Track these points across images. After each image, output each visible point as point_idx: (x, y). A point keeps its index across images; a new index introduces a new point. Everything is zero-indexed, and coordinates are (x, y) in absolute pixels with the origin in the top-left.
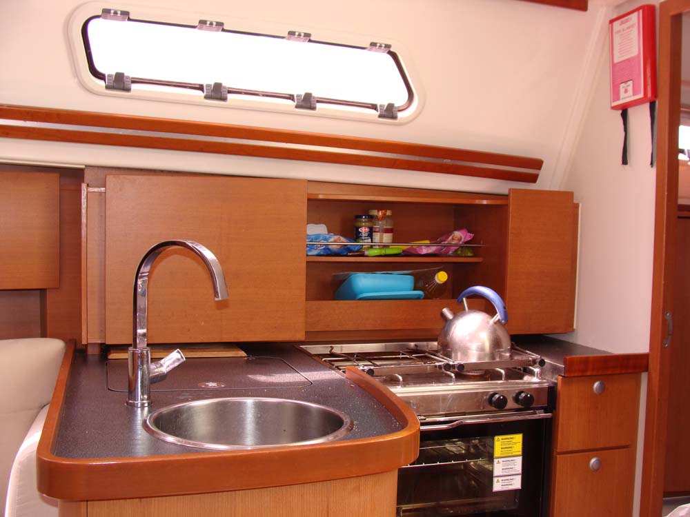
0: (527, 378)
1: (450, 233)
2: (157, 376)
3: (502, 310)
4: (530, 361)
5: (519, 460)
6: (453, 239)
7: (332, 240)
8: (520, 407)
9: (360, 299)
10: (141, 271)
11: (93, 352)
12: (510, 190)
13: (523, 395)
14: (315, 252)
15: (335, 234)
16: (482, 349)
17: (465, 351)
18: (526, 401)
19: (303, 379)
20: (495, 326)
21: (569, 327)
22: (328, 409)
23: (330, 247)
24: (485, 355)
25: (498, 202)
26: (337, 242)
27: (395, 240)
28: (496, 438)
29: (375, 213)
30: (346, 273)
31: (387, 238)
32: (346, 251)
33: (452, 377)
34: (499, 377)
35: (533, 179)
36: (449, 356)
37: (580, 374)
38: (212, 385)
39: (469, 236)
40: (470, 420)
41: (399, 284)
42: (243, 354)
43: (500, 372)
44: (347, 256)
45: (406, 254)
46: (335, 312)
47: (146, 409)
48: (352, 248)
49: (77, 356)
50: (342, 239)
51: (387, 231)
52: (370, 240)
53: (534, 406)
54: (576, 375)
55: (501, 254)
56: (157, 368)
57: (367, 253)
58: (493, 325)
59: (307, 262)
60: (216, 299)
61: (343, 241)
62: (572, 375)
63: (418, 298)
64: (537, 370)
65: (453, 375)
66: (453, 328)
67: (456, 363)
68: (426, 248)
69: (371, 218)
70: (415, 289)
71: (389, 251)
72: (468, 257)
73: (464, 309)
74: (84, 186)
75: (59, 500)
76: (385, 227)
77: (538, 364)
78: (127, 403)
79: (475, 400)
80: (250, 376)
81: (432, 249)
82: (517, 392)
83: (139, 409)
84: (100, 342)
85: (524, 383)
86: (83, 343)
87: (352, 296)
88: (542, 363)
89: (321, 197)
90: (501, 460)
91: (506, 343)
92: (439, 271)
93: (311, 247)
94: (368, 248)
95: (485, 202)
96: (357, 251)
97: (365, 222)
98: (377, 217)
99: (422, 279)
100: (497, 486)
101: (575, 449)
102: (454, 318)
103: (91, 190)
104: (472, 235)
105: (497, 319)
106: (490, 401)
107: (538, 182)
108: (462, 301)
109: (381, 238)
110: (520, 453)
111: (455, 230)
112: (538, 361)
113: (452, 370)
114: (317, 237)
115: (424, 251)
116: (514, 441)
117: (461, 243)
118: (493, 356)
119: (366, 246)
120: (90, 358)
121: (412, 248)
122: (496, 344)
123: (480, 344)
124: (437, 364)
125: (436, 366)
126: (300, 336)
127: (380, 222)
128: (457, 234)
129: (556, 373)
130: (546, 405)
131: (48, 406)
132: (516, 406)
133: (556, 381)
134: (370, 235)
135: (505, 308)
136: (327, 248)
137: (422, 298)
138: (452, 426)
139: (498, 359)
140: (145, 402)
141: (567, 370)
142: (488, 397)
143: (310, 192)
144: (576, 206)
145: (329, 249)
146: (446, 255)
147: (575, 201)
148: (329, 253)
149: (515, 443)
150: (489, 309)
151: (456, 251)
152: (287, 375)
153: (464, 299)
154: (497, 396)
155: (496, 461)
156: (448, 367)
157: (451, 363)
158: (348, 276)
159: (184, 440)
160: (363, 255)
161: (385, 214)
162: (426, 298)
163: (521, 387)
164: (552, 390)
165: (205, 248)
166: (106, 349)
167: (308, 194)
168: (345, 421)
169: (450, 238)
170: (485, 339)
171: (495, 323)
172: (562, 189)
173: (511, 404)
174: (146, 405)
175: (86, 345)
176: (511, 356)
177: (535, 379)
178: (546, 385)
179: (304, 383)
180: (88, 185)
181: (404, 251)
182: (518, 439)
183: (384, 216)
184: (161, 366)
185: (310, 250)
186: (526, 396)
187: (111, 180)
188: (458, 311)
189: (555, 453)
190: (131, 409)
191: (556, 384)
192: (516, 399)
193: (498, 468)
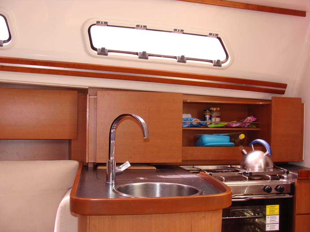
0: (281, 180)
1: (246, 118)
2: (118, 172)
3: (269, 149)
4: (282, 172)
5: (278, 217)
6: (247, 120)
7: (194, 120)
8: (278, 192)
9: (206, 146)
10: (113, 126)
11: (90, 166)
12: (272, 97)
13: (279, 187)
14: (186, 126)
15: (195, 118)
16: (260, 167)
17: (253, 168)
18: (281, 190)
19: (181, 177)
20: (266, 157)
21: (301, 159)
22: (192, 187)
23: (193, 123)
24: (262, 170)
25: (267, 103)
26: (195, 121)
27: (221, 121)
28: (267, 206)
29: (212, 109)
30: (200, 135)
31: (218, 120)
32: (199, 125)
33: (247, 178)
34: (268, 179)
35: (283, 92)
36: (246, 169)
37: (305, 178)
38: (141, 178)
39: (254, 119)
40: (254, 197)
41: (223, 140)
42: (154, 168)
43: (268, 177)
44: (200, 127)
45: (226, 126)
46: (195, 152)
47: (114, 186)
48: (203, 124)
49: (84, 167)
50: (198, 120)
51: (218, 117)
52: (210, 121)
53: (284, 192)
54: (304, 178)
55: (269, 126)
56: (119, 169)
57: (209, 126)
58: (265, 157)
59: (183, 130)
60: (144, 138)
61: (199, 121)
62: (302, 178)
63: (232, 146)
64: (285, 176)
65: (247, 177)
66: (247, 158)
67: (248, 172)
68: (235, 124)
69: (211, 111)
70: (230, 142)
71: (218, 126)
72: (254, 128)
73: (252, 149)
74: (88, 96)
75: (78, 215)
76: (217, 115)
77: (286, 173)
78: (106, 183)
79: (257, 189)
80: (158, 176)
81: (238, 125)
82: (276, 185)
83: (111, 185)
84: (93, 162)
85: (280, 182)
86: (87, 162)
87: (202, 145)
88: (288, 173)
89: (189, 101)
90: (269, 216)
91: (271, 165)
92: (241, 134)
93: (184, 123)
94: (209, 124)
95: (261, 103)
96: (204, 125)
97: (208, 113)
98: (213, 110)
99: (233, 137)
100: (268, 229)
101: (304, 213)
102: (247, 153)
103: (91, 97)
104: (256, 118)
105: (267, 154)
106: (264, 189)
107: (285, 94)
108: (251, 146)
109: (215, 120)
110: (278, 214)
111: (248, 116)
112: (286, 172)
113: (247, 175)
114: (187, 119)
115: (234, 125)
116: (275, 208)
117: (251, 122)
118: (265, 170)
119: (209, 123)
120: (89, 169)
121: (229, 124)
122: (267, 164)
123: (259, 165)
124: (240, 172)
125: (239, 173)
126: (180, 161)
127: (215, 113)
128: (249, 118)
129: (294, 178)
130: (290, 192)
131: (71, 189)
132: (276, 192)
133: (294, 182)
134: (210, 118)
135: (270, 148)
136: (191, 124)
137: (234, 146)
138: (247, 199)
139: (267, 171)
140: (113, 183)
141: (300, 176)
142: (263, 188)
143: (184, 99)
144: (303, 104)
145: (192, 124)
146: (244, 127)
147: (302, 102)
148: (192, 126)
149: (276, 209)
150: (263, 149)
151: (249, 125)
152: (174, 176)
153: (252, 145)
154: (267, 187)
155: (267, 217)
156: (245, 173)
157: (246, 172)
158: (201, 136)
159: (130, 196)
160: (207, 127)
161: (217, 110)
162: (235, 146)
163: (278, 184)
164: (293, 185)
165: (140, 117)
166: (96, 165)
167: (183, 100)
168: (199, 191)
169: (246, 120)
170: (262, 162)
171: (266, 155)
172: (296, 97)
173: (273, 191)
174: (114, 184)
175: (88, 163)
176: (274, 170)
177: (285, 180)
178: (290, 183)
179: (181, 179)
180: (90, 95)
181: (225, 126)
182: (277, 207)
183: (217, 111)
184: (120, 168)
185: (184, 125)
186: (281, 187)
187: (99, 93)
188: (249, 151)
189: (295, 214)
190: (107, 185)
191: (294, 183)
192: (276, 189)
193: (268, 220)
